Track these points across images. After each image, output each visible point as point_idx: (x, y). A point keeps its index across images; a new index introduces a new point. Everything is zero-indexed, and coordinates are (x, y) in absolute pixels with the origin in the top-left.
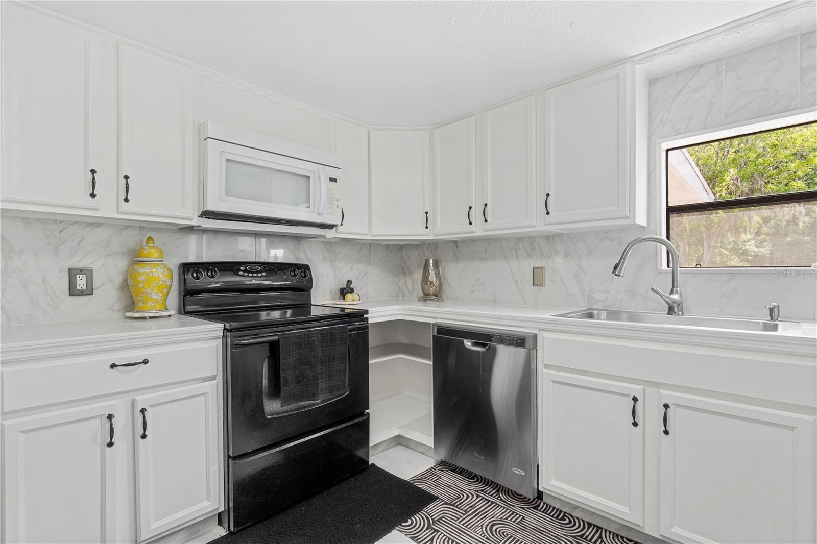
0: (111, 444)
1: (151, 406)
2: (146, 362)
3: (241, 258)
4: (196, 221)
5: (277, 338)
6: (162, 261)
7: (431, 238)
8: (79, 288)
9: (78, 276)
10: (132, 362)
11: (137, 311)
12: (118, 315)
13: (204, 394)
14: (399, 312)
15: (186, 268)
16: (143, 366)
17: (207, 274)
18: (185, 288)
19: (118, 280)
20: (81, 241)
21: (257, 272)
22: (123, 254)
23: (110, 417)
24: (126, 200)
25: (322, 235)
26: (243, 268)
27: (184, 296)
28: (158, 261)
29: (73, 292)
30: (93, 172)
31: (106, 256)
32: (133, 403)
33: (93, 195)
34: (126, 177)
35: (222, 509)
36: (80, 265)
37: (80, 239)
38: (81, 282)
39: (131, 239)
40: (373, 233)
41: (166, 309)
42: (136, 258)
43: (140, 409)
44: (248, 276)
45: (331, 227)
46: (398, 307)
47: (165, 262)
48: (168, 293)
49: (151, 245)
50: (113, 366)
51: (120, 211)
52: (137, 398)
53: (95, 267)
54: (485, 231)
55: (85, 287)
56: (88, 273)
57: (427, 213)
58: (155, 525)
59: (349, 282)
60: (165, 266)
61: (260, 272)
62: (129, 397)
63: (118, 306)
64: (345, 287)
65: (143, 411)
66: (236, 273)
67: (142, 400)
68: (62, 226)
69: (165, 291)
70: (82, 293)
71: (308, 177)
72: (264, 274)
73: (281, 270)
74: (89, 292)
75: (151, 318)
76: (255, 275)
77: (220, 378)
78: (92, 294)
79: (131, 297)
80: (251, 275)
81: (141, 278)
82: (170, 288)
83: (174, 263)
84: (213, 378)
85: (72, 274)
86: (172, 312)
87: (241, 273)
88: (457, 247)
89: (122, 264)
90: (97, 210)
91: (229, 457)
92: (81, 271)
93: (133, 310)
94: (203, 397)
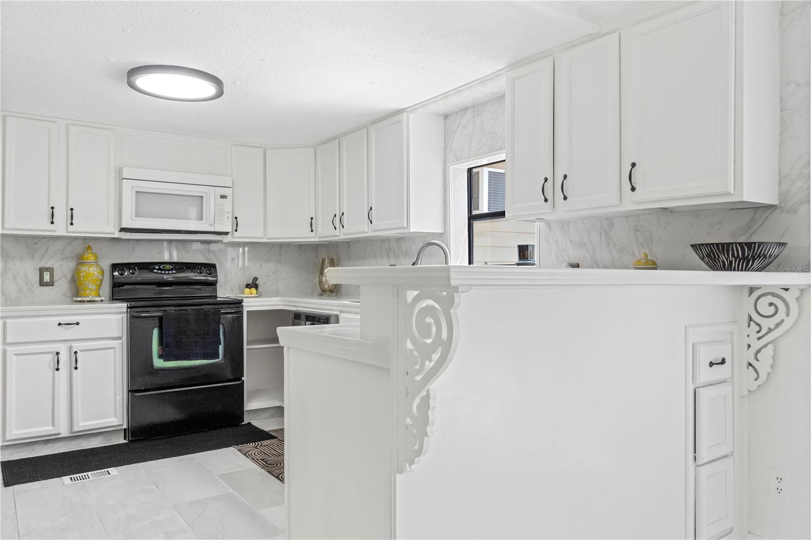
0: (58, 369)
1: (81, 351)
2: (78, 324)
3: (158, 259)
4: (117, 235)
5: (161, 314)
6: (97, 263)
7: (317, 240)
8: (45, 281)
9: (45, 273)
10: (70, 323)
11: (80, 297)
12: (69, 299)
13: (113, 348)
14: (280, 303)
15: (115, 267)
16: (76, 326)
17: (129, 272)
18: (113, 282)
19: (69, 276)
20: (47, 250)
21: (168, 270)
22: (72, 258)
23: (58, 353)
24: (72, 224)
25: (220, 241)
26: (157, 267)
27: (112, 288)
28: (94, 262)
29: (42, 283)
30: (52, 208)
31: (63, 259)
32: (71, 348)
33: (52, 223)
34: (72, 209)
35: (125, 426)
36: (47, 266)
37: (46, 248)
38: (47, 277)
39: (79, 247)
40: (268, 237)
41: (99, 296)
42: (80, 261)
43: (74, 351)
44: (161, 273)
45: (227, 233)
46: (279, 298)
47: (99, 263)
48: (101, 285)
49: (90, 251)
50: (60, 324)
51: (68, 231)
52: (73, 345)
53: (55, 267)
54: (345, 235)
55: (49, 281)
56: (51, 270)
57: (312, 218)
58: (81, 424)
59: (256, 279)
60: (98, 266)
61: (171, 270)
62: (69, 344)
63: (68, 294)
64: (251, 282)
65: (76, 353)
66: (152, 271)
67: (76, 346)
68: (36, 240)
69: (98, 283)
70: (47, 284)
71: (202, 197)
72: (174, 272)
73: (189, 268)
74: (51, 284)
75: (88, 301)
76: (167, 272)
77: (125, 339)
78: (53, 285)
79: (77, 288)
80: (163, 272)
81: (82, 274)
82: (102, 282)
83: (106, 264)
84: (120, 338)
85: (42, 271)
86: (103, 298)
87: (155, 271)
88: (349, 246)
89: (72, 264)
90: (55, 231)
91: (129, 391)
92: (47, 269)
93: (77, 297)
94: (112, 350)
